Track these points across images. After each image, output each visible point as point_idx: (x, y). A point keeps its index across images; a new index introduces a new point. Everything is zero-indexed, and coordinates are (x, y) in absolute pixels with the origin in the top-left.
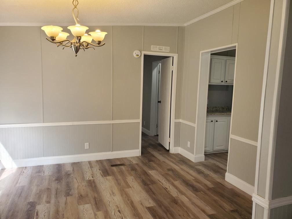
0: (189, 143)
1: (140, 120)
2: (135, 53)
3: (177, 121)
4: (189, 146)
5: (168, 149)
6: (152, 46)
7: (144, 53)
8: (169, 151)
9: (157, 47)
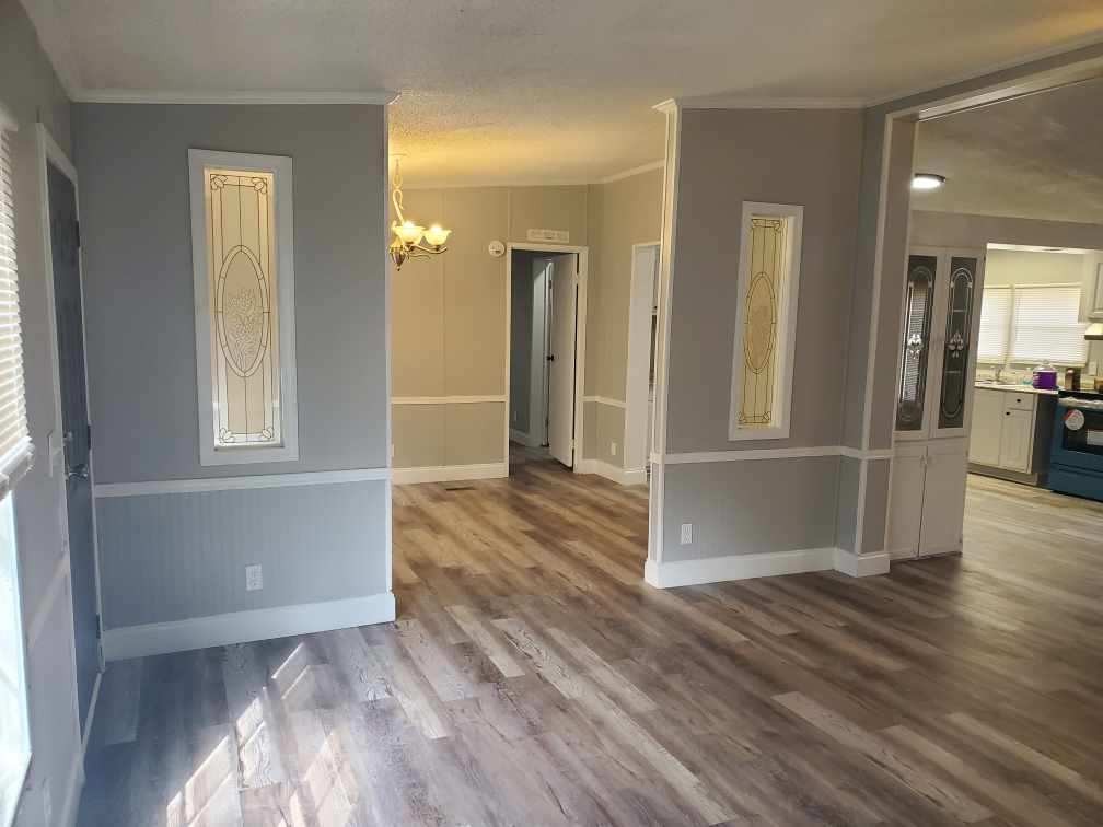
0: (614, 446)
1: (506, 398)
2: (494, 246)
3: (590, 399)
4: (614, 453)
5: (570, 465)
6: (530, 231)
7: (511, 245)
8: (571, 469)
9: (539, 233)
